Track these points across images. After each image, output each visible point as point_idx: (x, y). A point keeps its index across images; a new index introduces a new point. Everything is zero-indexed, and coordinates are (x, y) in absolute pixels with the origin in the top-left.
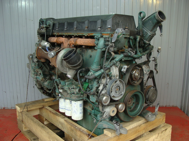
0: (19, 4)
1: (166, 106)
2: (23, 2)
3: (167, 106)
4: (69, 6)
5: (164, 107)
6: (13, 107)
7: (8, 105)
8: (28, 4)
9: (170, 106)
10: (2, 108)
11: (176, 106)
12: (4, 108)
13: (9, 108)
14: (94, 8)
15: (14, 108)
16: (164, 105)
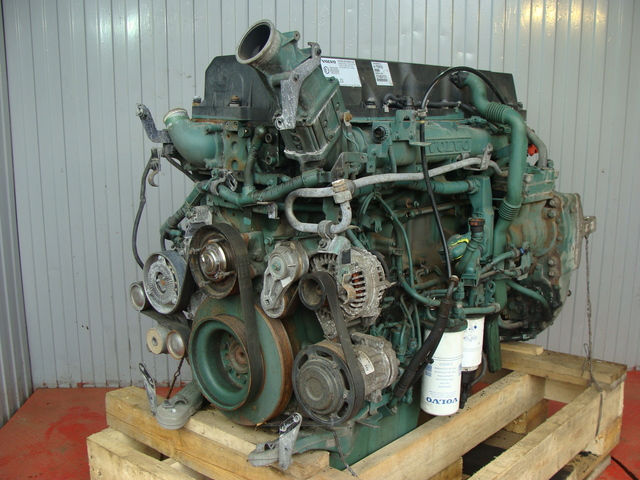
4: (319, 29)
6: (112, 381)
7: (94, 375)
10: (75, 386)
12: (82, 384)
13: (98, 386)
14: (402, 36)
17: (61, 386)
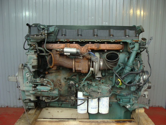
0: (24, 14)
1: (152, 106)
2: (27, 12)
3: (153, 106)
7: (11, 104)
8: (31, 14)
9: (156, 106)
10: (6, 107)
11: (161, 106)
12: (8, 106)
13: (12, 107)
14: (89, 18)
15: (16, 107)
17: (2, 107)
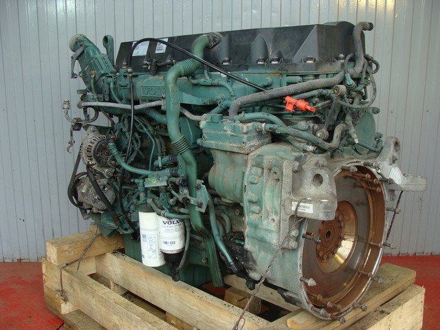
1: (415, 254)
3: (417, 254)
4: (184, 8)
5: (411, 257)
7: (29, 253)
9: (425, 254)
10: (15, 261)
11: (438, 254)
12: (21, 260)
13: (32, 261)
14: (244, 13)
16: (411, 253)
17: (6, 261)
